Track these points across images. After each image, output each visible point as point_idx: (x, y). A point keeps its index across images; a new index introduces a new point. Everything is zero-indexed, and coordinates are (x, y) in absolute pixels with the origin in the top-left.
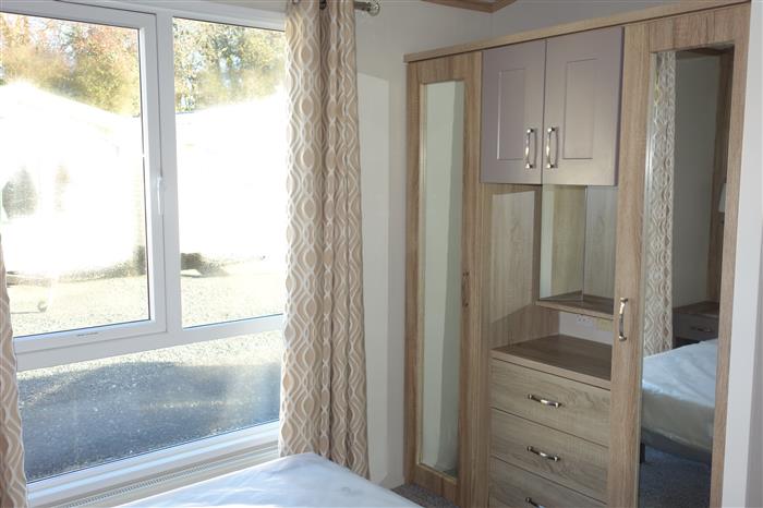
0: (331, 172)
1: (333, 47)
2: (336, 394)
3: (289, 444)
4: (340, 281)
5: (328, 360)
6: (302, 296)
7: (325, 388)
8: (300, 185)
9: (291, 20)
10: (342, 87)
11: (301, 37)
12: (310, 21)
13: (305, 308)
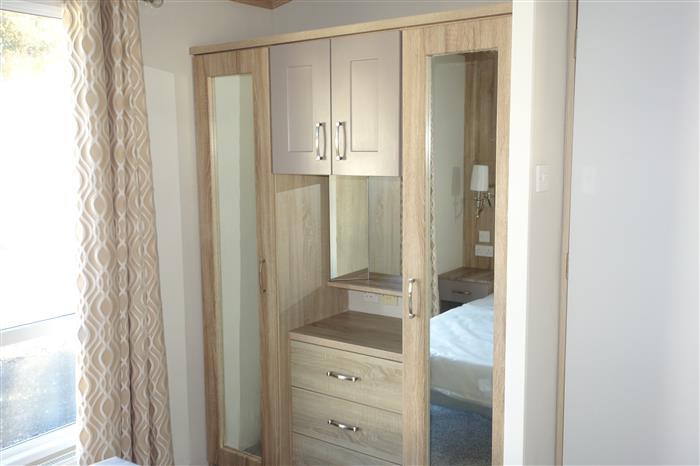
0: (121, 166)
1: (117, 38)
2: (137, 392)
3: (89, 449)
4: (136, 276)
5: (127, 357)
6: (97, 294)
7: (125, 386)
8: (88, 180)
9: (68, 6)
10: (128, 79)
11: (81, 26)
12: (90, 11)
13: (99, 307)
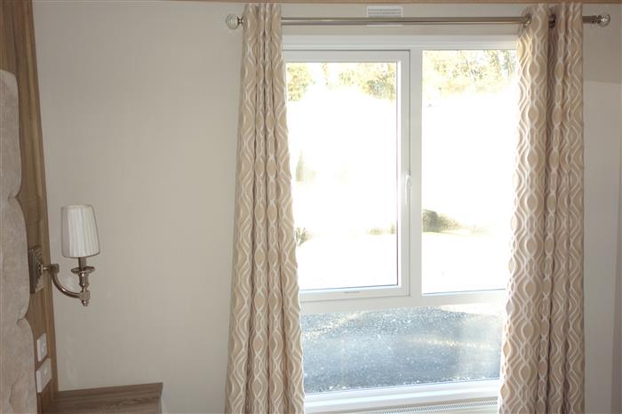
0: (554, 170)
1: (560, 60)
2: (553, 367)
3: (507, 402)
4: (560, 266)
5: (547, 334)
6: (522, 277)
7: (543, 359)
8: (524, 181)
9: (522, 41)
10: (568, 94)
11: (530, 55)
12: (538, 41)
13: (524, 287)
